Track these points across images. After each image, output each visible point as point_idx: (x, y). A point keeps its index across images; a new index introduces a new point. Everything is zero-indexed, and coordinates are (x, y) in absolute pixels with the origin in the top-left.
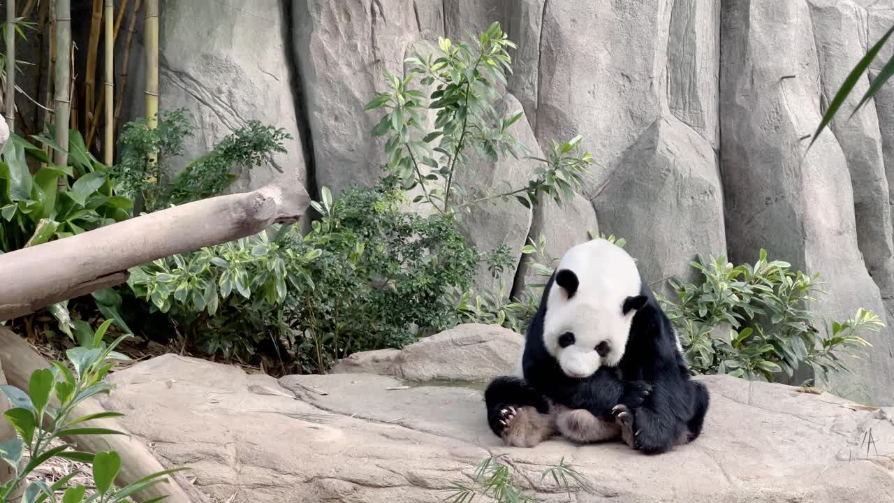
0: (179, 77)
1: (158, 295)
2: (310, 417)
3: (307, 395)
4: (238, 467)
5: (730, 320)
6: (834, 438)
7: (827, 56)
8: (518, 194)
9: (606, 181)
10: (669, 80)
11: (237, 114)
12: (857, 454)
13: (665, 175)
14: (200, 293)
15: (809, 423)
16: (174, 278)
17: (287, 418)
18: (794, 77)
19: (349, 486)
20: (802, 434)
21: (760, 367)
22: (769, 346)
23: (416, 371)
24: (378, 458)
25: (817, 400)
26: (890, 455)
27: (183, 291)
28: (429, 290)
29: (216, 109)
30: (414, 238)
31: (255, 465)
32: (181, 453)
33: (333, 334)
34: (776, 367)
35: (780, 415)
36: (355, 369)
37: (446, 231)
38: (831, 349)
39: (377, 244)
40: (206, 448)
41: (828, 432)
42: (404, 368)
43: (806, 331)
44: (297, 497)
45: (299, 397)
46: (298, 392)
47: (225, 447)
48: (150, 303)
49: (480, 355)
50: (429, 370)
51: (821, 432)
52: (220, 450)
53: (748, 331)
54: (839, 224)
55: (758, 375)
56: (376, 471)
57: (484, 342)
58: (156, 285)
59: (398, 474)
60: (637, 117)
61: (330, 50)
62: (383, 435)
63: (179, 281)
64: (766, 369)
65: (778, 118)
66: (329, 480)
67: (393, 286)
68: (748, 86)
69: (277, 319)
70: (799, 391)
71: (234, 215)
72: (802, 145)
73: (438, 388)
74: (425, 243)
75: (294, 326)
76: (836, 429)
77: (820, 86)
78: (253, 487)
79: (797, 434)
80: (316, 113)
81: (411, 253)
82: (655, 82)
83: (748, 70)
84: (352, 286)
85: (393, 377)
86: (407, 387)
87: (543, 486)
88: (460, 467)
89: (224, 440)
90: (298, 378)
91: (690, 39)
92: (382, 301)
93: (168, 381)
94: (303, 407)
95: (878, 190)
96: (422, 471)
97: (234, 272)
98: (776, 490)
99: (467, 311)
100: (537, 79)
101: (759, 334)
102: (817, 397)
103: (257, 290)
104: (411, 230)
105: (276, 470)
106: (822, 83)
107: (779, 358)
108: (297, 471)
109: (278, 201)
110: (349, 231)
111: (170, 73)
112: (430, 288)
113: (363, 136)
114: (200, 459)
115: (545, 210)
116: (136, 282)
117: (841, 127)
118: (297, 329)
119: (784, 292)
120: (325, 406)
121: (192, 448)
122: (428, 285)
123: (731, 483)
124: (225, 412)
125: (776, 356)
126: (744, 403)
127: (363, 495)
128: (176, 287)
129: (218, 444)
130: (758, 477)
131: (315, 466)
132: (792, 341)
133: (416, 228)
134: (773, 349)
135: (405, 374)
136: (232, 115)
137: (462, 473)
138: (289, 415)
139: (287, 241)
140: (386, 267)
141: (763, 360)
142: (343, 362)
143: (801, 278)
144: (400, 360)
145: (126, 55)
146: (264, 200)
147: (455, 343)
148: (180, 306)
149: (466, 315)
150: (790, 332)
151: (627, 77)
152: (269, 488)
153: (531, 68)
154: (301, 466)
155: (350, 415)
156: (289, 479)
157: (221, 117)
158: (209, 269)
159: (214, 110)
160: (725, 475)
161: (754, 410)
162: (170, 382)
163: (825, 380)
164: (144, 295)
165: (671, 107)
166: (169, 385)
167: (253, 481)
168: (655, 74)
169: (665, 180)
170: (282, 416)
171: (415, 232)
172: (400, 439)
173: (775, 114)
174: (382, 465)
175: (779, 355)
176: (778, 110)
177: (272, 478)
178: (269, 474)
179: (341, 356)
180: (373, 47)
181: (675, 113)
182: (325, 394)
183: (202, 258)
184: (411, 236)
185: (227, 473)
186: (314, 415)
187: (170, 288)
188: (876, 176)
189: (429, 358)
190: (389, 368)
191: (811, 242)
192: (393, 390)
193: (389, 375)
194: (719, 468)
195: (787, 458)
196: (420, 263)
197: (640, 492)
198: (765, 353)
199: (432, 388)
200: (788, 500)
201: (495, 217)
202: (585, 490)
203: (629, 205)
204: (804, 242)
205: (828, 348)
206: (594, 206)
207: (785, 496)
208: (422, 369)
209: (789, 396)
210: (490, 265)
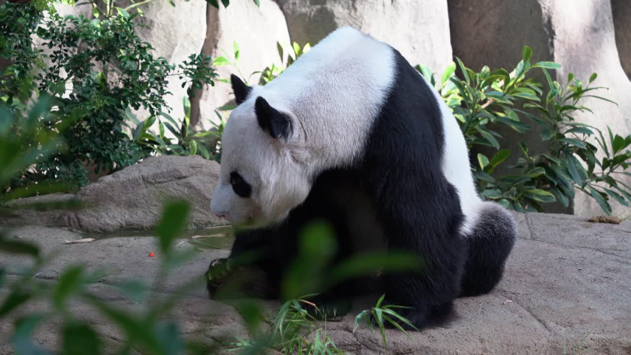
5: (488, 139)
15: (617, 258)
21: (529, 197)
22: (538, 170)
23: (97, 219)
25: (617, 231)
34: (549, 196)
35: (578, 250)
38: (611, 171)
42: (82, 217)
50: (114, 216)
54: (593, 18)
55: (526, 208)
57: (185, 177)
64: (537, 199)
70: (590, 222)
73: (132, 239)
79: (609, 270)
85: (66, 228)
86: (90, 240)
98: (609, 336)
101: (524, 156)
102: (616, 227)
107: (552, 184)
123: (550, 331)
125: (547, 182)
126: (527, 239)
130: (582, 322)
132: (567, 162)
134: (544, 173)
135: (83, 223)
137: (205, 335)
141: (532, 187)
144: (74, 206)
147: (143, 179)
160: (540, 321)
161: (543, 246)
163: (607, 210)
175: (552, 180)
189: (115, 202)
190: (59, 218)
191: (562, 42)
192: (73, 243)
193: (61, 226)
194: (529, 314)
195: (609, 298)
196: (91, 82)
197: (441, 346)
198: (533, 179)
199: (125, 239)
200: (625, 349)
201: (161, 26)
202: (368, 347)
203: (329, 6)
204: (552, 44)
205: (607, 170)
206: (281, 8)
207: (620, 343)
208: (106, 216)
209: (579, 227)
210: (183, 81)
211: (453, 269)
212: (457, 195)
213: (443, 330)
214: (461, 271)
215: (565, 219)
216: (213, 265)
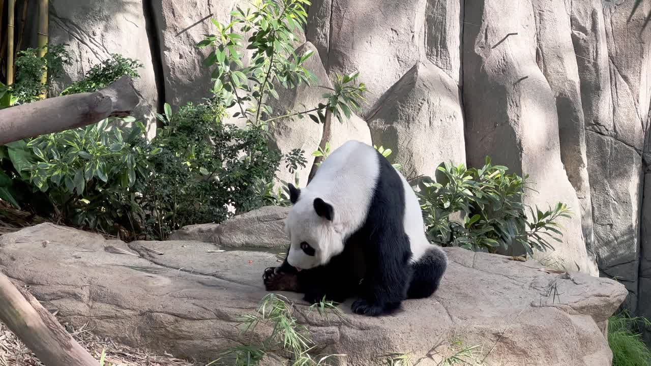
0: (65, 23)
1: (39, 178)
2: (148, 270)
3: (148, 254)
4: (90, 304)
6: (532, 292)
7: (541, 19)
8: (310, 113)
9: (379, 107)
10: (426, 35)
11: (107, 51)
12: (546, 302)
13: (421, 103)
14: (71, 178)
15: (515, 281)
16: (51, 166)
17: (131, 269)
18: (517, 34)
19: (172, 318)
20: (509, 289)
21: (485, 243)
22: (491, 228)
23: (230, 240)
24: (194, 298)
25: (522, 266)
26: (571, 304)
27: (58, 176)
28: (242, 181)
29: (91, 47)
30: (233, 142)
31: (102, 302)
32: (48, 292)
33: (172, 213)
34: (496, 243)
35: (494, 275)
36: (185, 237)
37: (255, 137)
38: (536, 231)
39: (204, 146)
40: (67, 289)
41: (528, 287)
42: (221, 237)
43: (518, 217)
44: (133, 326)
45: (142, 256)
46: (142, 252)
47: (82, 289)
48: (33, 186)
49: (278, 229)
50: (240, 238)
51: (522, 287)
52: (77, 291)
53: (476, 217)
54: (547, 142)
55: (482, 248)
56: (192, 308)
57: (281, 219)
58: (37, 171)
59: (209, 310)
60: (402, 61)
61: (177, 6)
62: (200, 283)
63: (55, 169)
64: (488, 244)
65: (505, 64)
66: (158, 314)
67: (217, 178)
68: (483, 40)
69: (131, 200)
70: (509, 259)
71: (80, 108)
72: (521, 84)
73: (245, 252)
74: (240, 147)
75: (144, 208)
76: (533, 286)
77: (536, 41)
78: (101, 318)
79: (505, 288)
80: (165, 52)
81: (230, 154)
82: (416, 36)
83: (484, 27)
84: (185, 177)
85: (213, 243)
86: (222, 251)
87: (315, 321)
88: (255, 306)
89: (80, 284)
90: (143, 243)
91: (442, 5)
92: (208, 188)
93: (44, 241)
94: (145, 263)
95: (577, 119)
96: (227, 309)
97: (96, 163)
98: (486, 327)
99: (270, 197)
100: (329, 31)
101: (484, 219)
102: (522, 263)
103: (114, 177)
104: (230, 137)
105: (119, 306)
106: (538, 39)
107: (498, 236)
108: (135, 307)
109: (114, 99)
110: (184, 135)
111: (57, 19)
112: (242, 179)
113: (200, 70)
114: (62, 297)
115: (332, 127)
116: (23, 169)
117: (551, 72)
118: (147, 210)
119: (503, 188)
120: (160, 262)
121: (56, 289)
122: (241, 177)
123: (453, 321)
124: (84, 265)
125: (496, 235)
126: (469, 267)
127: (182, 326)
128: (52, 173)
129: (76, 286)
130: (473, 318)
131: (148, 303)
132: (508, 224)
133: (234, 135)
134: (493, 229)
135: (222, 241)
136: (104, 52)
137: (256, 311)
138: (132, 267)
139: (136, 141)
140: (211, 163)
141: (486, 237)
142: (177, 232)
143: (516, 179)
144: (218, 231)
145: (26, 5)
146: (103, 98)
147: (258, 219)
148: (55, 188)
149: (270, 201)
150: (507, 218)
151: (395, 31)
152: (113, 319)
153: (324, 23)
154: (137, 303)
155: (178, 269)
156: (127, 312)
157: (95, 53)
158: (78, 161)
159: (90, 48)
160: (450, 315)
161: (475, 271)
162: (46, 243)
164: (28, 179)
165: (427, 54)
166: (45, 245)
167: (100, 314)
168: (416, 29)
169: (421, 107)
170: (127, 268)
171: (233, 138)
172: (212, 286)
173: (503, 61)
174: (197, 304)
175: (497, 233)
176: (505, 58)
177: (115, 311)
178: (113, 309)
179: (177, 228)
180: (209, 5)
181: (430, 58)
182: (161, 254)
183: (73, 152)
184: (230, 141)
185: (82, 308)
186: (151, 268)
187: (48, 174)
188: (575, 109)
189: (241, 230)
190: (210, 237)
191: (527, 155)
192: (212, 252)
193: (210, 242)
194: (446, 311)
195: (496, 305)
196: (236, 161)
197: (386, 326)
198: (487, 233)
199: (241, 252)
200: (493, 334)
201: (295, 131)
202: (345, 324)
203: (394, 125)
204: (521, 155)
205: (534, 230)
206: (369, 125)
207: (491, 331)
208: (235, 238)
209: (502, 262)
210: (287, 164)
211: (403, 283)
212: (409, 241)
213: (391, 317)
214: (407, 285)
215: (496, 257)
216: (266, 270)
